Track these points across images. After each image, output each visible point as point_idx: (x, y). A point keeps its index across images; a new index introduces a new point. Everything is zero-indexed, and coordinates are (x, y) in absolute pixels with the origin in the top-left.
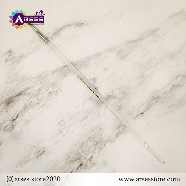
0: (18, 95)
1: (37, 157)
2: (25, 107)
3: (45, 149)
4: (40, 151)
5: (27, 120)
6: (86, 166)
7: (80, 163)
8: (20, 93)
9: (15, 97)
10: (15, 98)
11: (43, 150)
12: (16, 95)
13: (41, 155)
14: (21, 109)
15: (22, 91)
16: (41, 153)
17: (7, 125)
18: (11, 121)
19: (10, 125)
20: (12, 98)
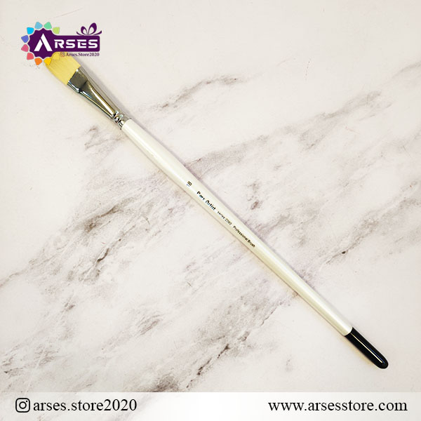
0: (108, 213)
1: (143, 332)
2: (122, 237)
3: (158, 318)
4: (148, 320)
5: (124, 259)
6: (236, 351)
7: (225, 345)
8: (112, 209)
9: (102, 216)
10: (103, 218)
11: (154, 319)
12: (104, 213)
13: (150, 328)
14: (114, 239)
15: (117, 206)
16: (150, 325)
17: (86, 269)
18: (94, 263)
19: (92, 269)
20: (98, 219)
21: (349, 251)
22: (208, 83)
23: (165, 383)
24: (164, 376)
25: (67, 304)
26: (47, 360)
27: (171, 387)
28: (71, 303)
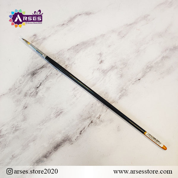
0: (41, 68)
1: (56, 117)
2: (47, 78)
3: (63, 110)
4: (58, 112)
5: (48, 87)
6: (96, 123)
7: (91, 121)
8: (42, 67)
10: (39, 70)
11: (61, 111)
12: (39, 68)
13: (59, 115)
14: (43, 79)
15: (44, 65)
16: (59, 113)
17: (32, 92)
18: (35, 89)
19: (34, 91)
20: (37, 71)
21: (141, 79)
22: (80, 15)
23: (66, 139)
24: (65, 135)
25: (24, 106)
26: (16, 130)
27: (69, 140)
28: (26, 106)
